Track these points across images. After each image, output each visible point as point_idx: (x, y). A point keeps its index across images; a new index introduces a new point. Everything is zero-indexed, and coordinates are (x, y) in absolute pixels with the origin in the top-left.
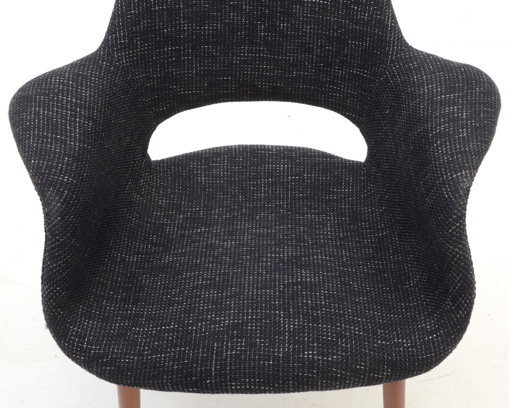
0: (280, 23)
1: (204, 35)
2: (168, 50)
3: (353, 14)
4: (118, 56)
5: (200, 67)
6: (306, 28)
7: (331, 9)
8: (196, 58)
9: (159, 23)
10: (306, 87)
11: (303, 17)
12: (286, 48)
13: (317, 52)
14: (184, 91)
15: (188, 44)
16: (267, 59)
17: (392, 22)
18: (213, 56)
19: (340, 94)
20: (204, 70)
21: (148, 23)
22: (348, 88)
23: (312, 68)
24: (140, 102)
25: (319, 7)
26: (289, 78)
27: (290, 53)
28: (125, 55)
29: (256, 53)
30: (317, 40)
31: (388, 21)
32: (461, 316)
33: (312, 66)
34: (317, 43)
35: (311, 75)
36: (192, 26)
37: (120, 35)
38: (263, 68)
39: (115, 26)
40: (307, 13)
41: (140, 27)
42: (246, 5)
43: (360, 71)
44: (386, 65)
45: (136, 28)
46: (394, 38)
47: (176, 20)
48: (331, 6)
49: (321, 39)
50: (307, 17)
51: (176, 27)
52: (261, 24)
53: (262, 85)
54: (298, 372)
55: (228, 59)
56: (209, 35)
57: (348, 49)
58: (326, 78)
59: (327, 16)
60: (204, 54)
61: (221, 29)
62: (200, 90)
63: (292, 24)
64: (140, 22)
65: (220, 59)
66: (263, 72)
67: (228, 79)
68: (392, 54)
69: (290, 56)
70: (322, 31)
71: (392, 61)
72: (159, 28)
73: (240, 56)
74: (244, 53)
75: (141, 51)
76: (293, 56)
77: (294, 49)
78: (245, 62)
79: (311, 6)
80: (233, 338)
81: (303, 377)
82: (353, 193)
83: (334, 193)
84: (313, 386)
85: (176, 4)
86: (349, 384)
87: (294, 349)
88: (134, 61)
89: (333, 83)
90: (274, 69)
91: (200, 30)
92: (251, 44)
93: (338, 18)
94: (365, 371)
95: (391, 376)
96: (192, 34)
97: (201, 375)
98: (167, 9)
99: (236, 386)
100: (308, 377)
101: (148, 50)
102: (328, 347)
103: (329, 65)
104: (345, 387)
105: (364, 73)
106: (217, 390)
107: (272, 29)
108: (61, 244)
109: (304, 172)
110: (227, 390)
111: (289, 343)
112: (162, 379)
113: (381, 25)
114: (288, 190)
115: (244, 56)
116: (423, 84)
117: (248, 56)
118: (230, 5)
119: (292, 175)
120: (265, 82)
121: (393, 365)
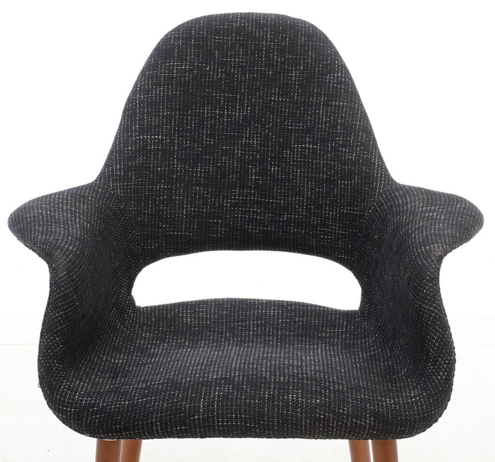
0: (271, 167)
1: (196, 177)
2: (160, 188)
3: (342, 155)
4: (113, 186)
5: (191, 208)
6: (297, 172)
7: (320, 152)
8: (187, 199)
9: (154, 161)
10: (297, 231)
11: (294, 161)
12: (277, 191)
13: (307, 194)
14: (174, 231)
15: (180, 185)
16: (258, 202)
17: (378, 162)
18: (204, 198)
19: (331, 236)
20: (194, 211)
21: (143, 160)
22: (339, 229)
23: (302, 211)
24: (130, 233)
25: (309, 152)
26: (279, 221)
27: (281, 196)
28: (120, 186)
29: (246, 197)
30: (308, 183)
31: (375, 160)
32: (442, 378)
33: (303, 208)
34: (308, 186)
35: (302, 218)
36: (185, 167)
37: (116, 168)
38: (253, 212)
39: (112, 160)
40: (297, 158)
41: (136, 163)
42: (238, 150)
43: (350, 210)
44: (374, 198)
45: (132, 164)
46: (381, 175)
47: (170, 161)
48: (320, 150)
49: (312, 181)
50: (297, 161)
51: (169, 167)
52: (252, 168)
53: (252, 229)
54: (283, 410)
55: (219, 202)
56: (201, 177)
57: (337, 189)
58: (318, 220)
59: (316, 159)
60: (195, 196)
61: (213, 172)
62: (190, 232)
63: (282, 168)
64: (136, 157)
65: (211, 201)
66: (253, 215)
67: (218, 222)
68: (380, 188)
69: (280, 199)
70: (312, 174)
71: (380, 194)
72: (153, 166)
73: (231, 199)
74: (235, 196)
75: (135, 185)
76: (284, 200)
77: (284, 193)
78: (235, 205)
79: (301, 151)
80: (220, 384)
81: (287, 415)
82: (346, 332)
83: (326, 332)
84: (297, 426)
85: (170, 146)
86: (332, 427)
87: (279, 393)
88: (127, 193)
89: (324, 225)
90: (265, 212)
91: (193, 171)
92: (242, 187)
93: (327, 160)
94: (348, 416)
95: (374, 425)
96: (185, 175)
97: (190, 411)
98: (162, 149)
99: (223, 422)
100: (292, 416)
101: (142, 185)
102: (311, 394)
103: (320, 207)
104: (328, 430)
105: (354, 210)
106: (204, 427)
107: (263, 173)
108: (65, 295)
109: (295, 316)
110: (214, 426)
111: (274, 389)
112: (152, 418)
113: (368, 163)
114: (277, 329)
115: (235, 199)
116: (407, 203)
117: (239, 199)
118: (222, 150)
119: (282, 318)
120: (256, 226)
121: (376, 415)
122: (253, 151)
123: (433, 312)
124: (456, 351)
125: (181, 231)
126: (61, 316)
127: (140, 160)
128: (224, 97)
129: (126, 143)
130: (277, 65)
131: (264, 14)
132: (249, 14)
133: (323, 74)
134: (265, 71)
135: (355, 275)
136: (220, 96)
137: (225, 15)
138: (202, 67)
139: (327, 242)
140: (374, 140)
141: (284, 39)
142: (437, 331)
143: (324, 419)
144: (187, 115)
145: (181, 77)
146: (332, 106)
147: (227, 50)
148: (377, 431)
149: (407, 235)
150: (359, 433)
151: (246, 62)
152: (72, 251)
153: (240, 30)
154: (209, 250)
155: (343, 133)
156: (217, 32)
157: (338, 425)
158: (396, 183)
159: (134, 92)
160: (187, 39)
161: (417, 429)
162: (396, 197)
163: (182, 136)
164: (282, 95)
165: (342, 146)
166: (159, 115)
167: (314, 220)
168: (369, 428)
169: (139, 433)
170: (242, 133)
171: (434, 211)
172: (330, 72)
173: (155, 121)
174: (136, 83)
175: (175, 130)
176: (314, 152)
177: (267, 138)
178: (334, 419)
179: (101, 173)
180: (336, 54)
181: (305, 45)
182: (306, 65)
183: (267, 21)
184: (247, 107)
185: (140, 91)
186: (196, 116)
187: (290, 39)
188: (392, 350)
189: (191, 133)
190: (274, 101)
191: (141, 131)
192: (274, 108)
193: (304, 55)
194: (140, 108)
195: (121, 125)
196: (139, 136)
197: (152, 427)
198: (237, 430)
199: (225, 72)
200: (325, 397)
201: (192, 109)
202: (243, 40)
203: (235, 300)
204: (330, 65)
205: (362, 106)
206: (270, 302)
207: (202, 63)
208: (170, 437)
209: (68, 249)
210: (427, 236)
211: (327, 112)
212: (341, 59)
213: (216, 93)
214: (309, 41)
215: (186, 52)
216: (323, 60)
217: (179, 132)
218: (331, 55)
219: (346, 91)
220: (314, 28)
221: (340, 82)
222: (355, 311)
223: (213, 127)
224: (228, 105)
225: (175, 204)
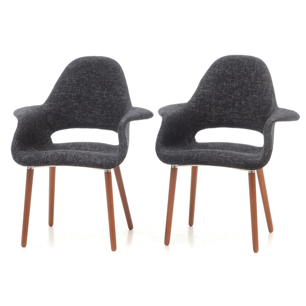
0: (242, 102)
2: (207, 106)
3: (263, 99)
6: (250, 104)
8: (216, 110)
9: (206, 98)
10: (248, 122)
12: (243, 109)
13: (252, 111)
14: (210, 120)
15: (214, 106)
16: (237, 113)
18: (221, 110)
19: (258, 124)
20: (217, 114)
23: (250, 116)
24: (196, 118)
25: (254, 98)
26: (243, 119)
29: (234, 111)
35: (250, 118)
38: (236, 116)
42: (233, 96)
47: (211, 98)
48: (258, 97)
49: (254, 107)
50: (251, 100)
51: (211, 100)
52: (237, 102)
55: (225, 112)
56: (220, 104)
57: (261, 109)
59: (256, 100)
60: (218, 110)
61: (224, 103)
62: (215, 121)
63: (246, 102)
64: (200, 96)
65: (223, 112)
67: (224, 118)
69: (244, 112)
71: (272, 110)
73: (229, 111)
77: (246, 110)
78: (230, 113)
79: (252, 97)
85: (212, 94)
86: (231, 164)
88: (196, 106)
89: (256, 120)
90: (239, 116)
91: (218, 102)
92: (233, 108)
93: (259, 100)
94: (236, 161)
95: (244, 164)
96: (216, 103)
97: (192, 156)
98: (209, 95)
99: (201, 160)
100: (220, 159)
101: (201, 105)
102: (228, 155)
103: (255, 115)
107: (240, 104)
110: (198, 161)
112: (182, 158)
113: (271, 101)
115: (230, 111)
117: (232, 111)
118: (228, 96)
119: (239, 147)
120: (236, 120)
121: (245, 162)
122: (238, 97)
125: (213, 120)
127: (202, 97)
128: (231, 80)
130: (248, 71)
132: (241, 55)
134: (244, 73)
136: (229, 80)
137: (234, 55)
139: (257, 126)
141: (251, 63)
143: (229, 161)
144: (219, 85)
145: (218, 73)
146: (263, 84)
147: (233, 66)
148: (245, 166)
151: (238, 70)
153: (238, 59)
154: (222, 127)
155: (265, 92)
156: (230, 60)
160: (221, 62)
161: (257, 167)
163: (216, 91)
164: (248, 80)
166: (210, 84)
167: (254, 119)
170: (235, 91)
172: (264, 74)
173: (208, 86)
176: (256, 98)
177: (242, 93)
181: (257, 65)
182: (257, 71)
183: (246, 57)
184: (237, 83)
186: (221, 85)
189: (219, 90)
190: (246, 82)
191: (203, 89)
192: (245, 84)
193: (256, 68)
194: (204, 82)
196: (202, 90)
199: (232, 72)
200: (231, 156)
201: (220, 83)
202: (238, 63)
204: (264, 71)
205: (272, 84)
207: (225, 69)
211: (261, 86)
212: (268, 70)
213: (228, 79)
214: (258, 64)
215: (220, 66)
216: (262, 70)
217: (215, 90)
218: (265, 68)
219: (268, 79)
220: (261, 60)
221: (266, 77)
223: (226, 89)
224: (232, 83)
225: (212, 112)
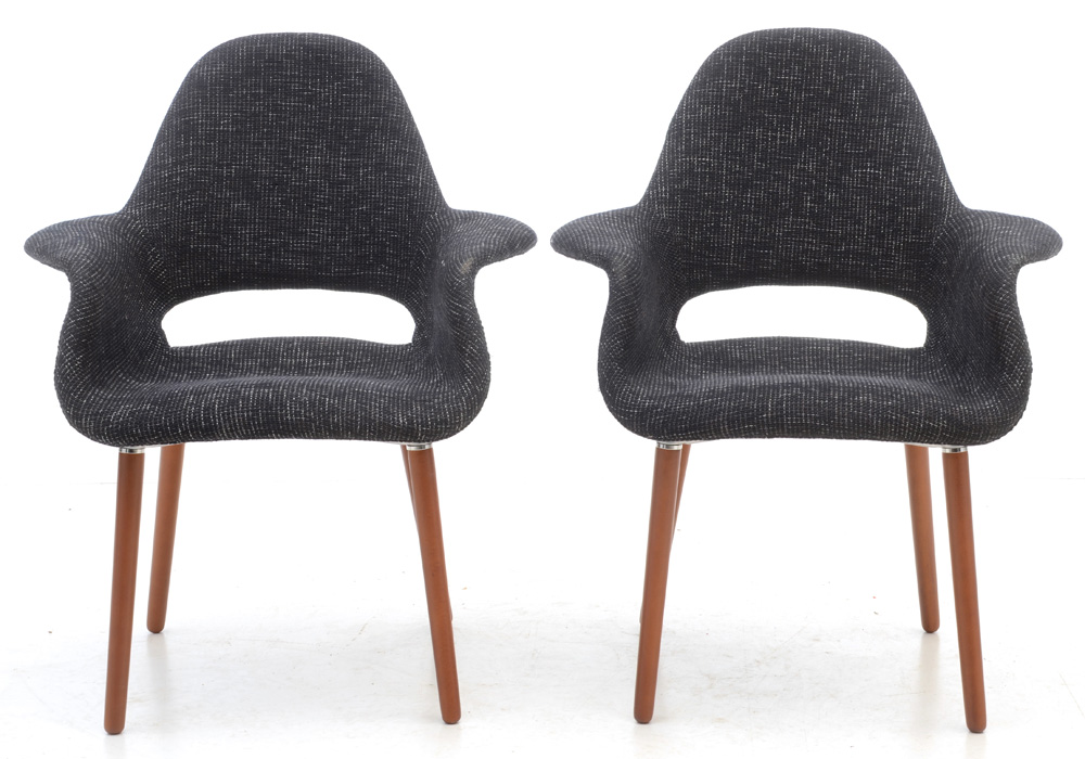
0: (828, 194)
1: (746, 203)
2: (707, 214)
3: (906, 180)
4: (659, 209)
5: (740, 237)
6: (856, 199)
7: (883, 178)
8: (736, 227)
9: (701, 185)
10: (856, 263)
11: (853, 187)
12: (834, 220)
13: (868, 223)
14: (721, 262)
15: (729, 212)
16: (813, 232)
17: (947, 188)
18: (754, 226)
19: (894, 268)
20: (744, 240)
21: (690, 183)
22: (903, 260)
23: (862, 242)
24: (676, 260)
25: (870, 177)
26: (837, 253)
27: (838, 225)
28: (666, 209)
29: (801, 226)
30: (868, 211)
33: (863, 238)
34: (868, 214)
35: (862, 249)
36: (734, 193)
37: (661, 191)
38: (809, 243)
39: (657, 182)
40: (857, 184)
41: (682, 186)
42: (792, 175)
43: (915, 238)
44: (943, 224)
45: (678, 187)
46: (951, 201)
47: (717, 185)
48: (883, 175)
49: (873, 209)
50: (857, 188)
51: (717, 192)
52: (807, 195)
53: (806, 261)
54: (854, 410)
55: (770, 231)
56: (751, 204)
57: (901, 217)
58: (879, 251)
59: (878, 185)
60: (745, 224)
61: (764, 199)
62: (738, 263)
63: (840, 195)
64: (682, 180)
65: (762, 230)
66: (808, 246)
67: (769, 253)
68: (949, 213)
69: (838, 229)
70: (873, 201)
71: (949, 219)
72: (700, 190)
73: (784, 228)
74: (788, 225)
75: (681, 209)
76: (842, 229)
77: (843, 222)
78: (788, 234)
79: (862, 177)
80: (788, 388)
81: (858, 415)
82: (911, 366)
83: (888, 367)
84: (868, 426)
85: (718, 170)
87: (849, 395)
88: (673, 217)
89: (886, 256)
90: (821, 243)
91: (742, 197)
92: (796, 215)
93: (890, 186)
94: (920, 418)
95: (947, 428)
96: (734, 201)
97: (758, 410)
98: (709, 173)
99: (792, 421)
100: (863, 416)
101: (688, 210)
102: (882, 397)
103: (882, 236)
104: (900, 431)
105: (919, 239)
106: (773, 425)
107: (819, 200)
108: (626, 299)
109: (854, 352)
110: (783, 425)
111: (844, 392)
112: (719, 417)
113: (936, 187)
114: (835, 364)
115: (788, 228)
116: (979, 225)
117: (792, 228)
118: (774, 175)
119: (840, 354)
120: (811, 258)
122: (808, 177)
123: (1010, 319)
124: (1033, 360)
125: (729, 262)
126: (622, 319)
127: (686, 183)
128: (777, 118)
129: (672, 166)
130: (836, 84)
131: (822, 30)
132: (806, 29)
133: (886, 93)
134: (822, 90)
135: (920, 309)
136: (773, 117)
137: (779, 30)
138: (754, 85)
139: (890, 275)
140: (943, 164)
141: (843, 56)
142: (1014, 338)
143: (896, 420)
144: (737, 137)
145: (731, 95)
146: (896, 127)
147: (782, 68)
149: (981, 250)
150: (931, 435)
151: (802, 81)
152: (629, 259)
153: (796, 46)
154: (758, 285)
155: (908, 157)
156: (771, 48)
157: (910, 426)
158: (966, 209)
159: (680, 112)
160: (739, 55)
161: (992, 436)
162: (968, 220)
163: (731, 160)
164: (841, 116)
165: (908, 170)
166: (706, 137)
167: (876, 251)
168: (943, 431)
169: (705, 432)
170: (796, 157)
171: (1010, 229)
172: (894, 92)
173: (702, 142)
174: (682, 102)
175: (723, 153)
176: (876, 178)
177: (824, 162)
178: (906, 420)
179: (645, 196)
180: (901, 72)
181: (866, 63)
182: (868, 84)
183: (826, 35)
184: (803, 129)
185: (686, 111)
186: (746, 138)
187: (850, 54)
188: (962, 374)
189: (740, 156)
190: (832, 123)
191: (688, 153)
192: (831, 130)
193: (866, 73)
195: (665, 146)
196: (686, 157)
197: (719, 426)
198: (807, 429)
199: (779, 91)
200: (897, 400)
201: (742, 131)
202: (799, 57)
203: (787, 338)
204: (895, 84)
205: (929, 128)
206: (826, 340)
207: (754, 81)
208: (737, 437)
209: (625, 256)
210: (1003, 248)
211: (890, 134)
213: (769, 113)
214: (871, 58)
215: (737, 69)
216: (887, 78)
217: (728, 155)
218: (896, 74)
219: (912, 111)
220: (877, 45)
221: (906, 102)
222: (920, 349)
223: (764, 151)
224: (782, 127)
225: (723, 232)
